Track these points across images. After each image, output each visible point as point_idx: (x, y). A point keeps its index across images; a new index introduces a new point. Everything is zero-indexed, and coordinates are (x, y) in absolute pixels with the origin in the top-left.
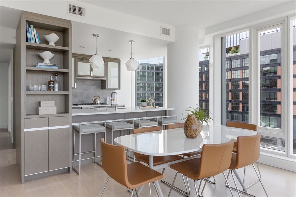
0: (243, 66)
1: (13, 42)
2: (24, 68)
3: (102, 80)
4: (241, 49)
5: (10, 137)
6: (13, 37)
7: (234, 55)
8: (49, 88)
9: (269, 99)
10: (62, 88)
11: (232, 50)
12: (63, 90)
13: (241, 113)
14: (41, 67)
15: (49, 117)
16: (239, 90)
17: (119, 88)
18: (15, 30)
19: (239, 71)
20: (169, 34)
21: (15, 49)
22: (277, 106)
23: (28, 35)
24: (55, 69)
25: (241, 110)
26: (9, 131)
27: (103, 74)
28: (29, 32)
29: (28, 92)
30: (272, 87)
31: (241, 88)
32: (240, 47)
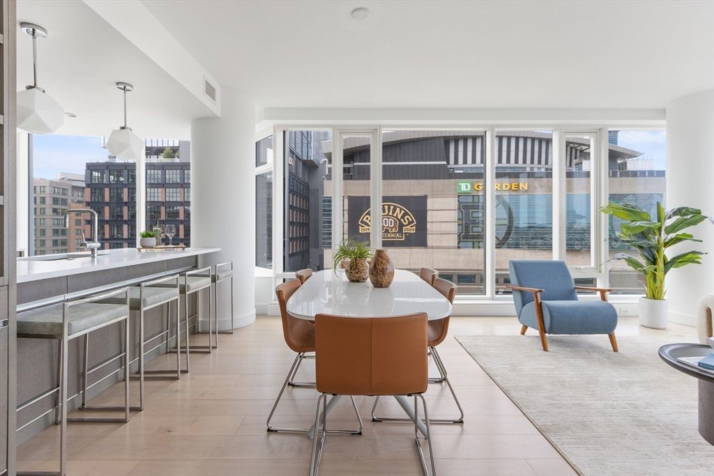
0: (186, 182)
4: (181, 152)
7: (169, 160)
11: (165, 152)
16: (178, 220)
20: (213, 98)
32: (180, 149)
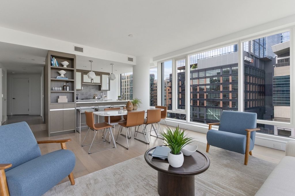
0: (200, 77)
1: (44, 63)
2: (50, 79)
3: (99, 85)
4: (198, 66)
5: (42, 119)
6: (44, 61)
7: (194, 69)
8: (63, 89)
9: (215, 98)
10: (71, 89)
11: (193, 66)
12: (72, 90)
13: (198, 106)
14: (59, 78)
15: (63, 103)
17: (109, 90)
18: (45, 58)
19: (197, 80)
20: (132, 61)
21: (45, 67)
22: (220, 102)
23: (52, 62)
24: (67, 79)
25: (198, 105)
26: (41, 116)
27: (99, 82)
28: (52, 61)
29: (52, 91)
30: (217, 90)
31: (198, 90)
32: (198, 64)
